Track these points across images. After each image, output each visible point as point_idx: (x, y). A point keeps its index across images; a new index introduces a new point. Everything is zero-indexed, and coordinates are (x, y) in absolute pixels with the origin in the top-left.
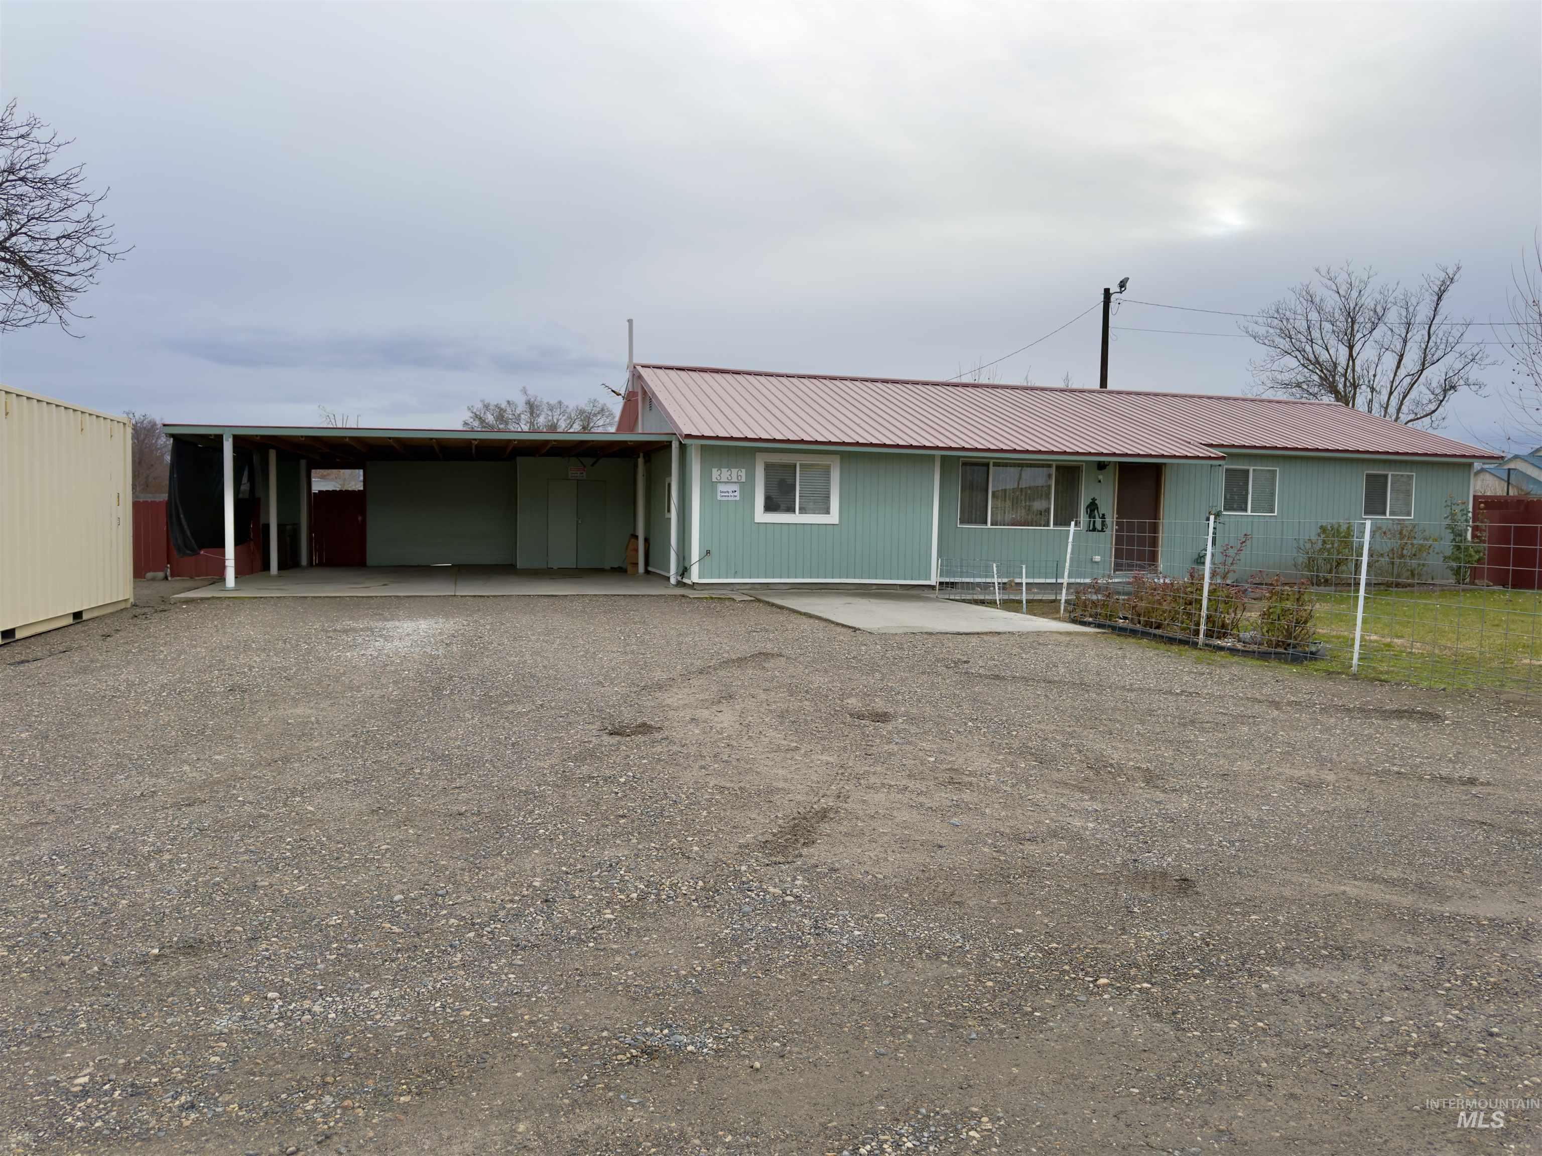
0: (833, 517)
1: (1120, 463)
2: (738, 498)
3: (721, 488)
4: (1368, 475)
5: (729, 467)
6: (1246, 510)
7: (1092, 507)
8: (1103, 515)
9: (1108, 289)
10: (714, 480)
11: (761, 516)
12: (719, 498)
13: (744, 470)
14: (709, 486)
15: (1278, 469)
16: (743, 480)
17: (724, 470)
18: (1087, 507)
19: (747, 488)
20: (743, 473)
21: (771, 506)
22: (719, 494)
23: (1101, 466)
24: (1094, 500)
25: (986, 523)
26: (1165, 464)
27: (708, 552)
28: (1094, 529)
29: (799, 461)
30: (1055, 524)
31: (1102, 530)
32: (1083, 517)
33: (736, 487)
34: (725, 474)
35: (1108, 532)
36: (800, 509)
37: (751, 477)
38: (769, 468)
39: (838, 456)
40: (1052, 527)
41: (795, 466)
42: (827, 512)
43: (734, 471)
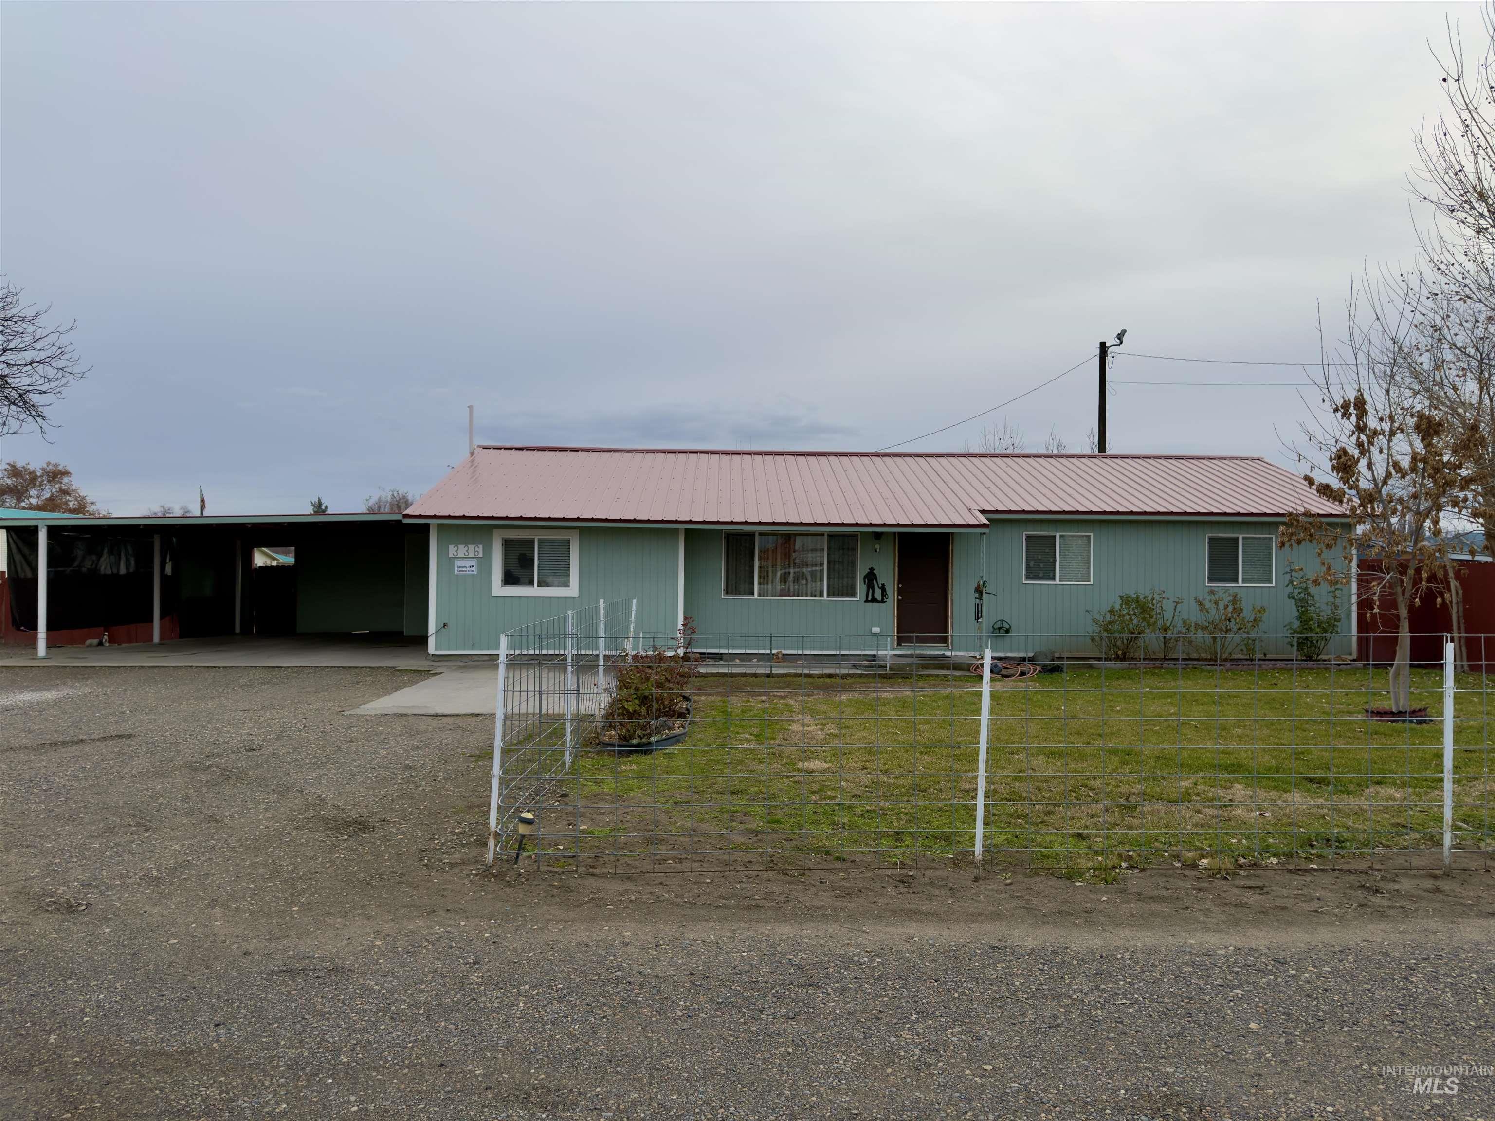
0: (573, 590)
1: (899, 533)
2: (475, 573)
3: (459, 563)
4: (1210, 539)
5: (466, 544)
6: (1054, 579)
7: (870, 578)
8: (883, 585)
9: (1105, 343)
10: (451, 555)
11: (498, 589)
12: (456, 573)
13: (481, 546)
14: (447, 563)
15: (1092, 535)
16: (481, 555)
17: (461, 547)
18: (865, 578)
19: (485, 563)
20: (480, 549)
21: (510, 579)
22: (456, 569)
23: (878, 536)
24: (872, 569)
25: (753, 593)
26: (953, 533)
27: (445, 625)
28: (874, 600)
29: (536, 536)
30: (828, 595)
31: (883, 602)
32: (860, 588)
33: (473, 562)
34: (462, 550)
35: (889, 601)
36: (538, 582)
37: (488, 551)
38: (507, 544)
39: (577, 531)
40: (825, 597)
41: (533, 542)
42: (566, 585)
43: (471, 547)
